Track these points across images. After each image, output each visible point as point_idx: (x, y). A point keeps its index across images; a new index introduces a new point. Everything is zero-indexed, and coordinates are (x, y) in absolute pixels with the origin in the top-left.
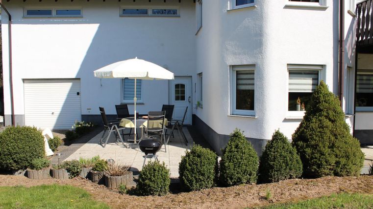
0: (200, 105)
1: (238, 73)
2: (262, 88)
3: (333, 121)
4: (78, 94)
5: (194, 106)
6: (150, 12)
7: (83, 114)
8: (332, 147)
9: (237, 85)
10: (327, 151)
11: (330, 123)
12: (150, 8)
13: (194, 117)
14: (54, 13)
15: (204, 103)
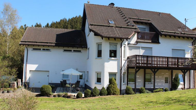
0: (87, 81)
1: (97, 74)
2: (104, 76)
3: (114, 85)
4: (48, 76)
5: (85, 81)
6: (72, 51)
7: (49, 83)
8: (113, 90)
9: (97, 76)
10: (112, 90)
11: (113, 85)
12: (73, 49)
13: (85, 84)
14: (42, 50)
15: (89, 80)
